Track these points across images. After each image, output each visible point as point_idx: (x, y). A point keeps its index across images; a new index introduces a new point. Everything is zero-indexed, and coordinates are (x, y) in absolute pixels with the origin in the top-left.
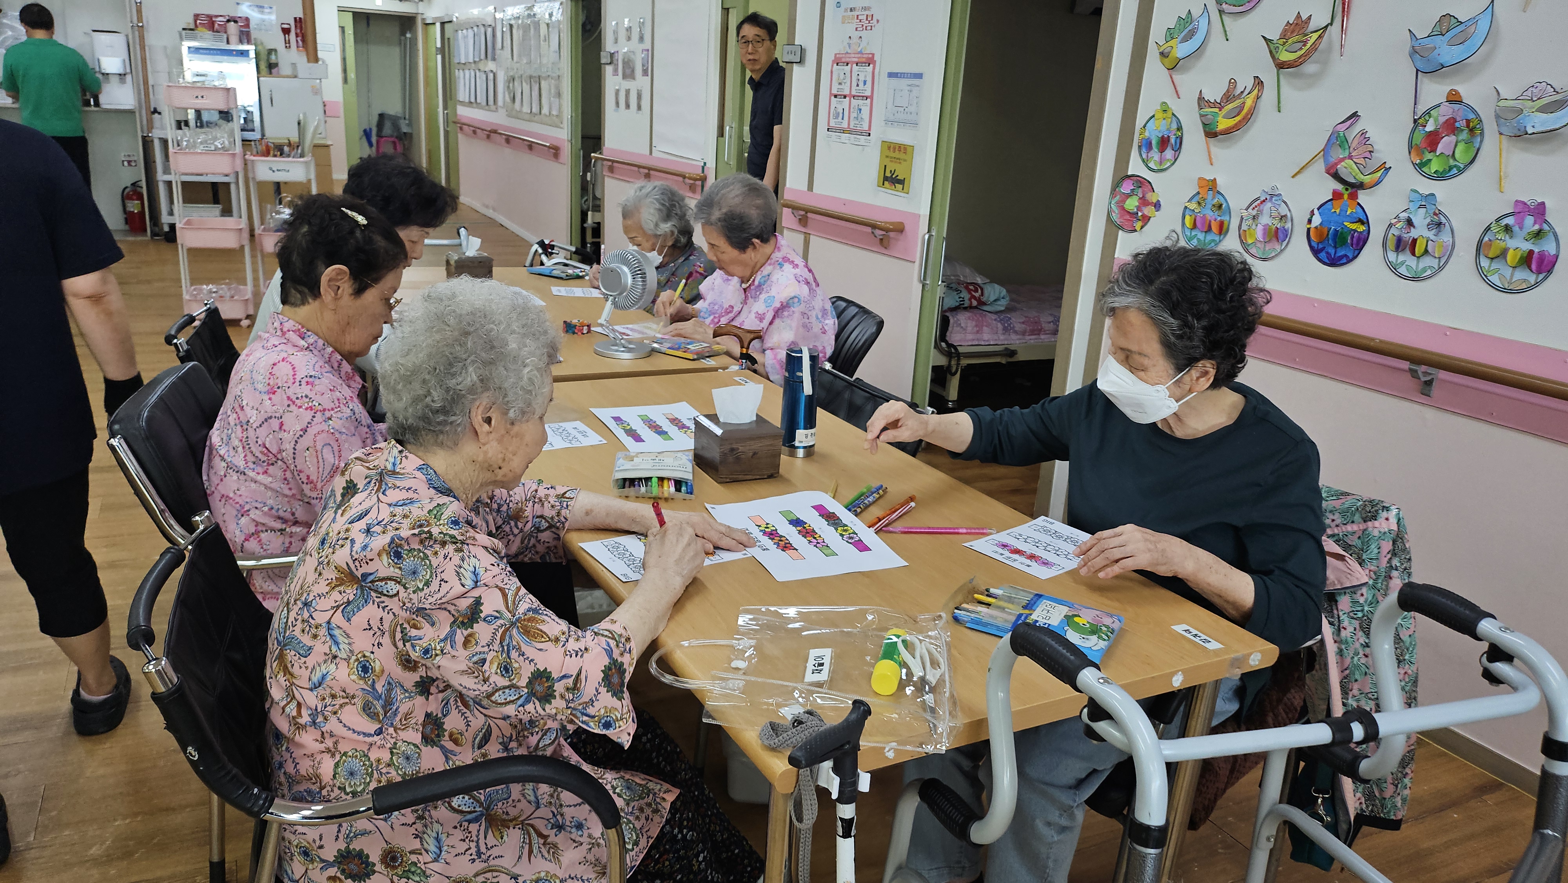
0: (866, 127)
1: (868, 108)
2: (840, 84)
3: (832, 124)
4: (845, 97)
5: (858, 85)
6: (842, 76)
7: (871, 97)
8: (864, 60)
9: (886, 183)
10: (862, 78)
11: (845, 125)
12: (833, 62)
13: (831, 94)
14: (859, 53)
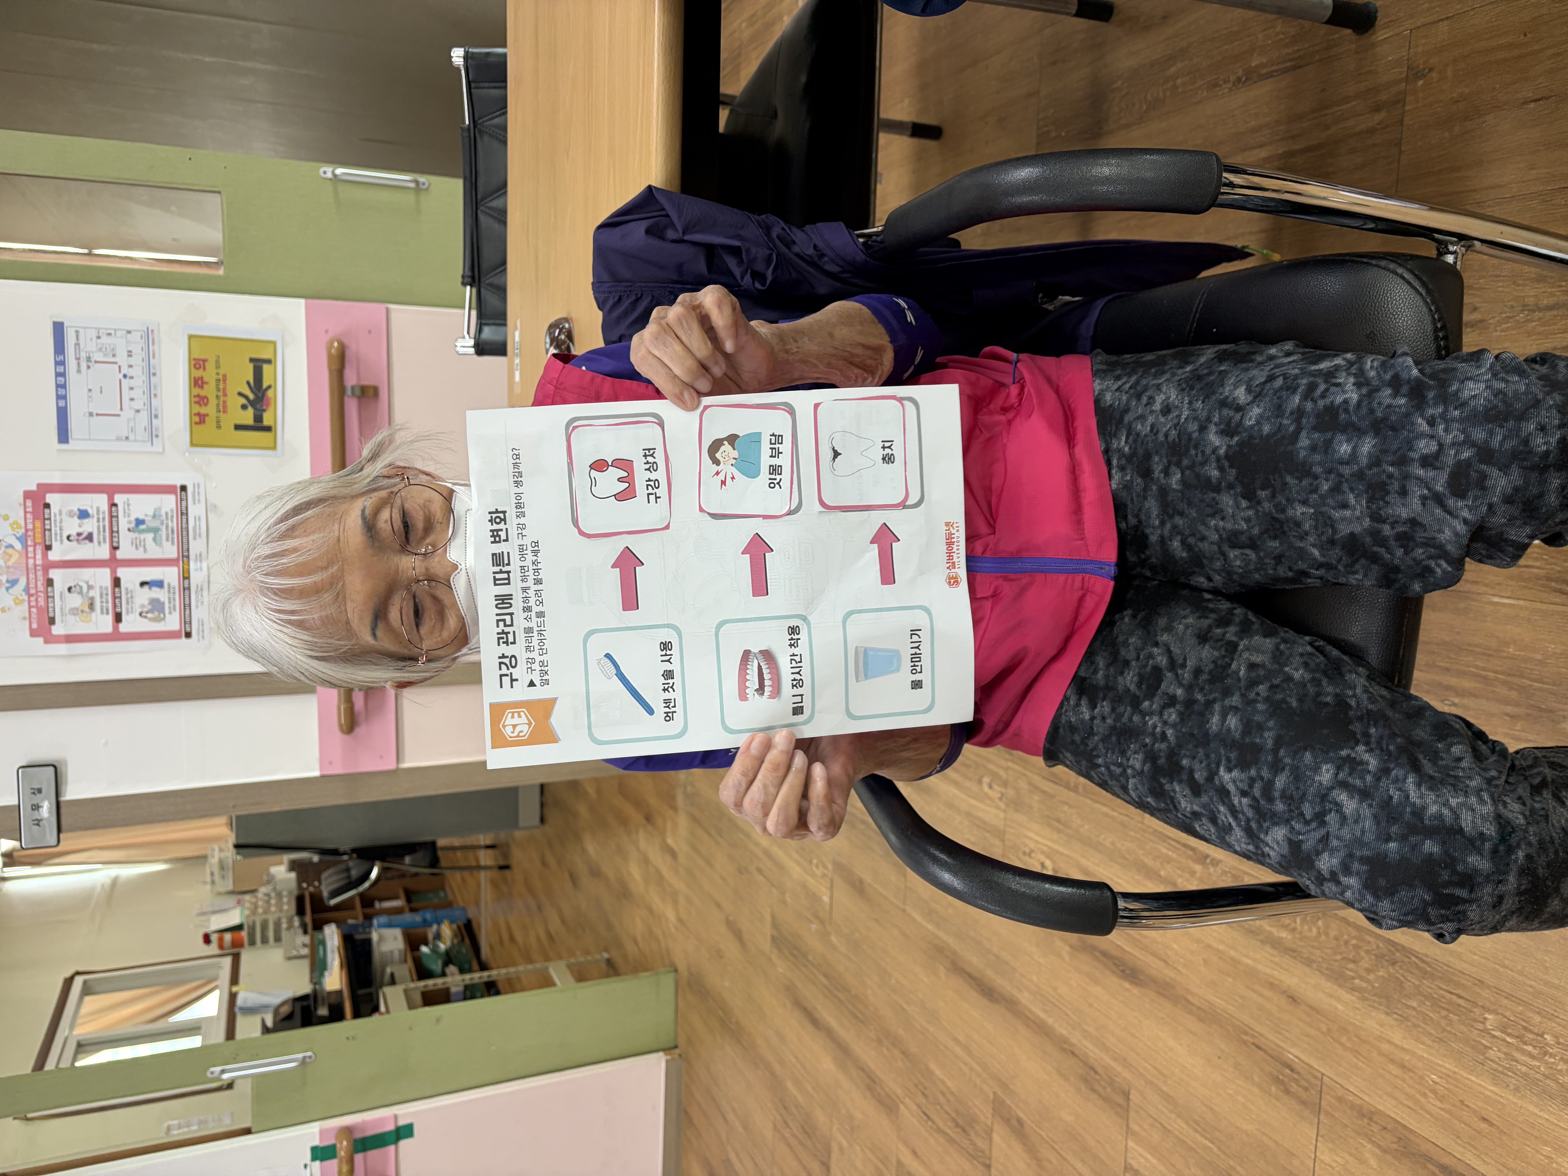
0: (169, 502)
1: (134, 498)
2: (91, 606)
3: (173, 622)
4: (117, 582)
5: (90, 537)
6: (76, 601)
7: (111, 490)
8: (38, 524)
9: (266, 422)
10: (73, 526)
11: (170, 575)
12: (50, 639)
13: (116, 636)
14: (26, 546)
